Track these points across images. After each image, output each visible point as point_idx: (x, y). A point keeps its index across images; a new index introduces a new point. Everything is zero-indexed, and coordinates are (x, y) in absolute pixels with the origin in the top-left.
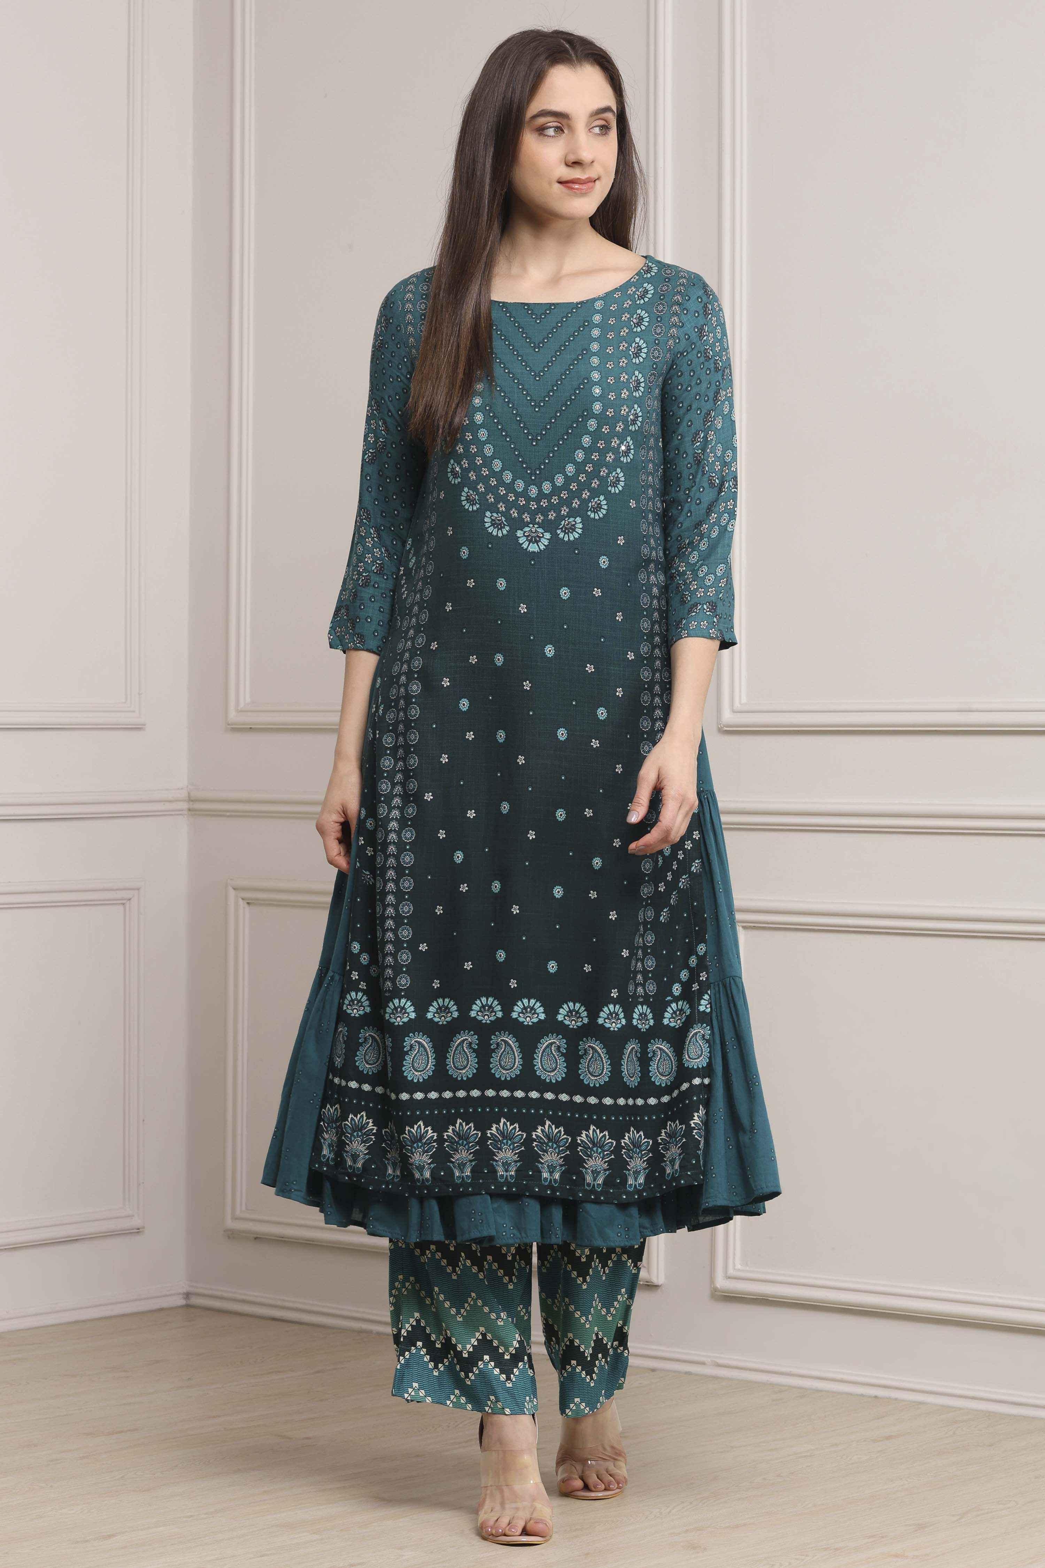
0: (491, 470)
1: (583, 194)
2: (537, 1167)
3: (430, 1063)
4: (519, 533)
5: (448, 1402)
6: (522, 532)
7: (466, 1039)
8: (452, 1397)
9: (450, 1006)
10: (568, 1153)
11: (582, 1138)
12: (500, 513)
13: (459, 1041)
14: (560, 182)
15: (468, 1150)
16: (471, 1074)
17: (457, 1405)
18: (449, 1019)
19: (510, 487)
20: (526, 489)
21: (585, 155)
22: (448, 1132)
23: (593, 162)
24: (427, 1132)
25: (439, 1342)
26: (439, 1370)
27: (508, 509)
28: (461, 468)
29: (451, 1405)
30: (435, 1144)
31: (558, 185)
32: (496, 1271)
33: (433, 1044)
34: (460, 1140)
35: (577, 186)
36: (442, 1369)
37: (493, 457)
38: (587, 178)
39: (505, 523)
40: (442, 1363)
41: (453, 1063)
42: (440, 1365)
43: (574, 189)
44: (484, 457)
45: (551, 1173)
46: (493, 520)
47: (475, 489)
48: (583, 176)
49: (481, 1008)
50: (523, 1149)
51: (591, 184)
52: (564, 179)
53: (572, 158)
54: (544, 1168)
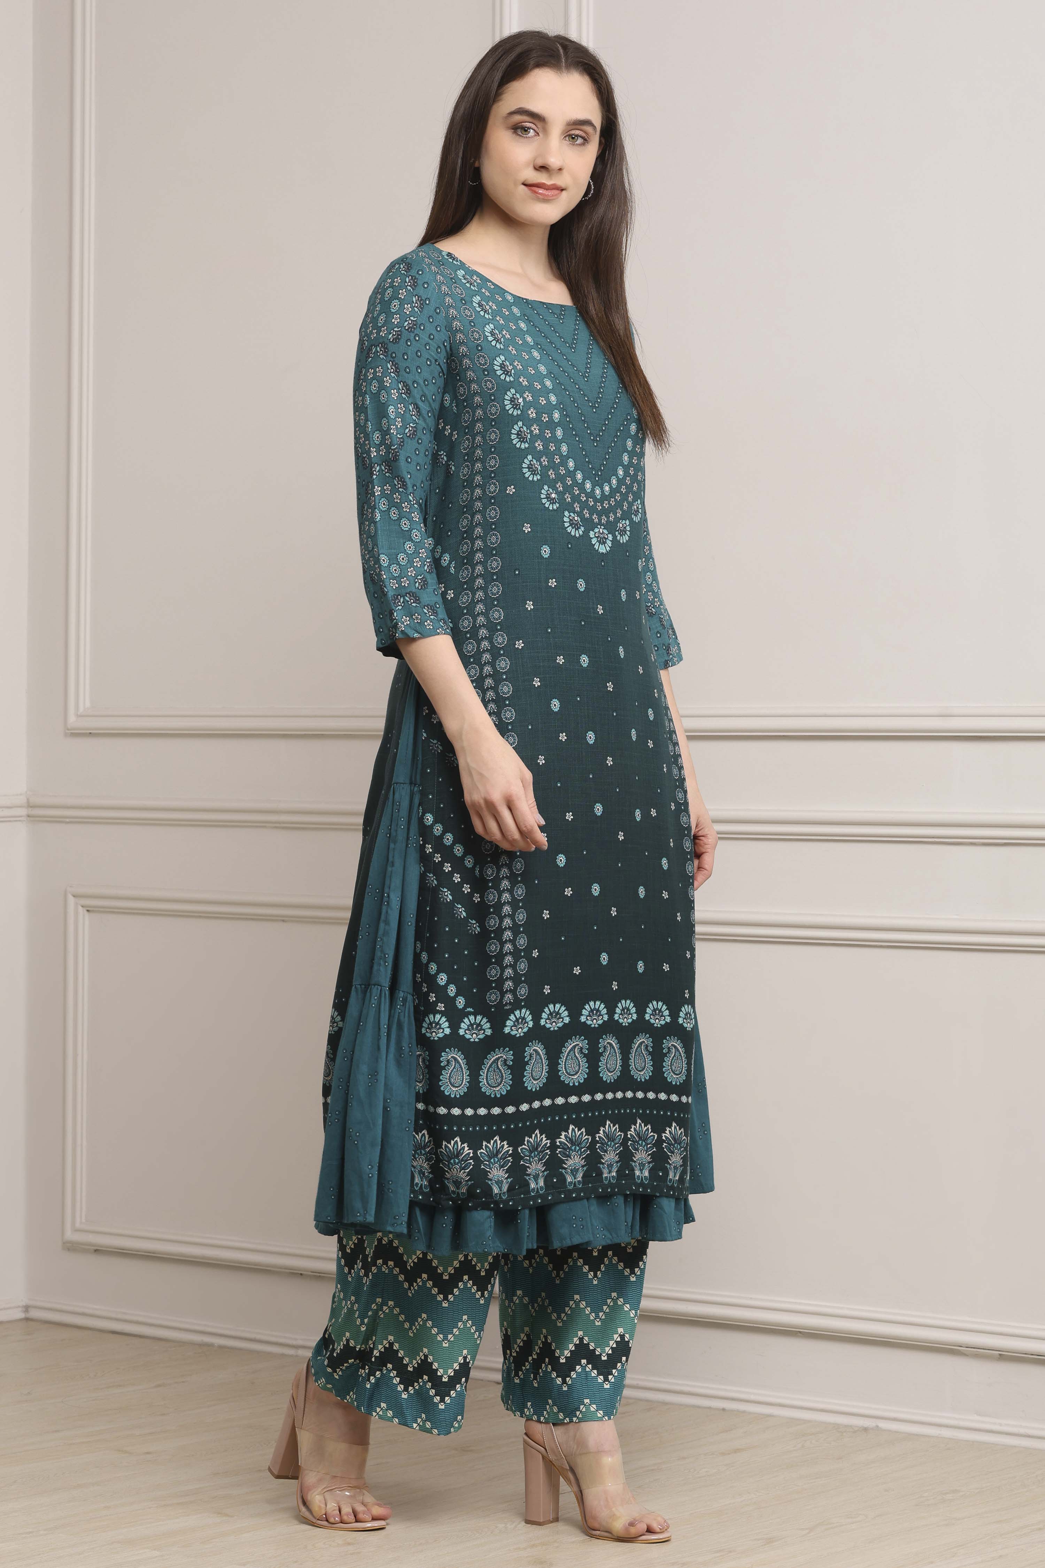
0: (567, 469)
1: (546, 200)
2: (631, 1165)
3: (544, 1070)
4: (592, 534)
5: (415, 1425)
6: (594, 533)
7: (577, 1044)
8: (419, 1420)
9: (560, 1012)
10: (655, 1150)
11: (666, 1135)
12: (576, 513)
13: (571, 1046)
14: (524, 184)
15: (580, 1155)
16: (583, 1079)
17: (423, 1429)
18: (560, 1025)
19: (581, 487)
20: (593, 490)
21: (554, 161)
22: (561, 1138)
23: (560, 169)
24: (542, 1140)
25: (411, 1366)
26: (408, 1392)
27: (582, 509)
28: (541, 464)
29: (418, 1428)
30: (548, 1151)
31: (523, 187)
32: (430, 1289)
33: (546, 1051)
34: (572, 1146)
35: (541, 191)
36: (412, 1392)
37: (568, 457)
38: (552, 185)
39: (581, 523)
40: (413, 1386)
41: (565, 1068)
42: (410, 1388)
43: (536, 193)
44: (561, 456)
45: (641, 1170)
46: (570, 520)
47: (555, 488)
48: (549, 182)
49: (589, 1012)
50: (621, 1149)
51: (556, 192)
52: (530, 182)
53: (540, 162)
54: (636, 1166)
